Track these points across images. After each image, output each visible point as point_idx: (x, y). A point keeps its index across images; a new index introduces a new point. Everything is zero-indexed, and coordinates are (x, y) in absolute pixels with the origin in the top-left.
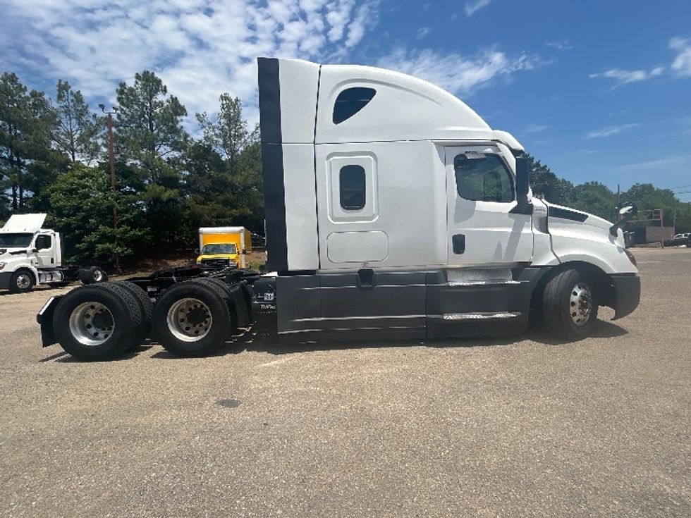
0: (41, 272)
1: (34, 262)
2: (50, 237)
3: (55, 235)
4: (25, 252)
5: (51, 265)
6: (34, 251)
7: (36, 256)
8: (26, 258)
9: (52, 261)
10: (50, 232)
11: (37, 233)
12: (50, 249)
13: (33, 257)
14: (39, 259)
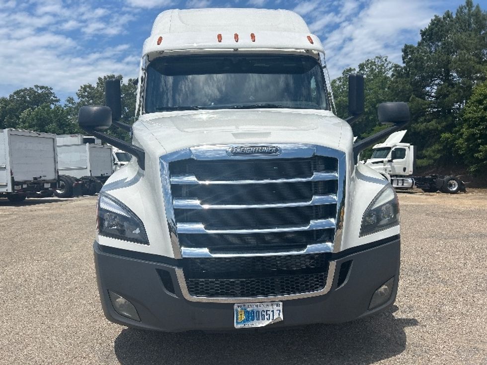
0: (392, 178)
1: (388, 170)
2: (405, 150)
3: (409, 148)
4: (382, 162)
5: (402, 173)
6: (389, 161)
7: (391, 165)
8: (383, 167)
9: (405, 169)
10: (405, 145)
11: (394, 146)
12: (404, 159)
13: (388, 166)
14: (393, 167)
